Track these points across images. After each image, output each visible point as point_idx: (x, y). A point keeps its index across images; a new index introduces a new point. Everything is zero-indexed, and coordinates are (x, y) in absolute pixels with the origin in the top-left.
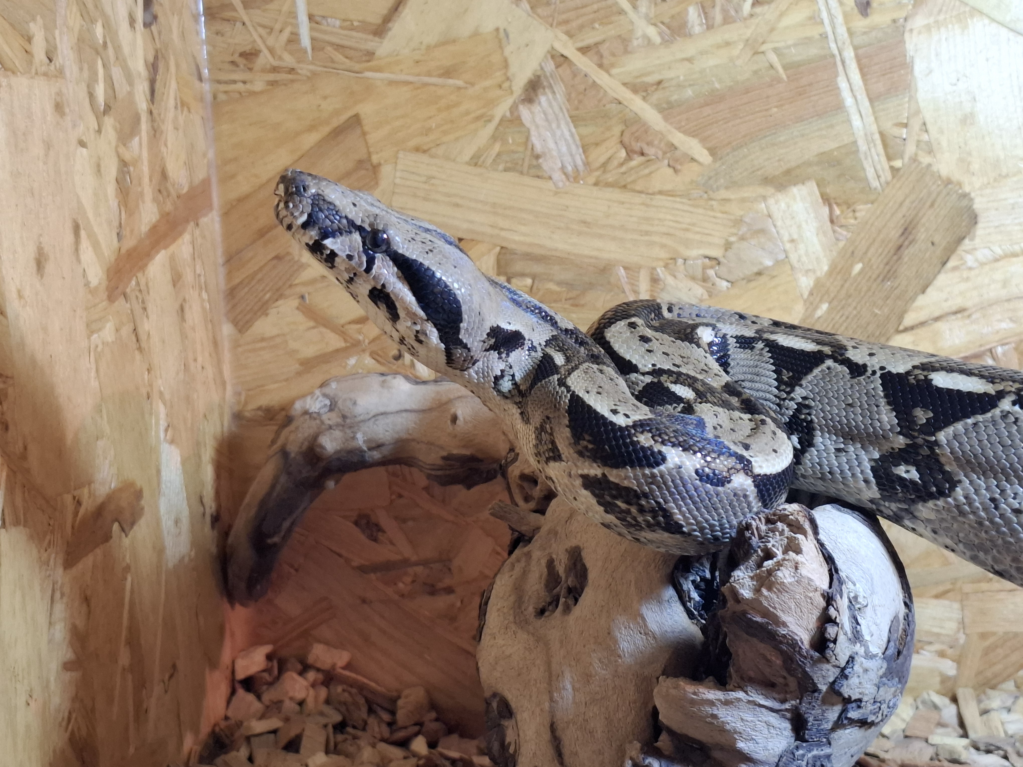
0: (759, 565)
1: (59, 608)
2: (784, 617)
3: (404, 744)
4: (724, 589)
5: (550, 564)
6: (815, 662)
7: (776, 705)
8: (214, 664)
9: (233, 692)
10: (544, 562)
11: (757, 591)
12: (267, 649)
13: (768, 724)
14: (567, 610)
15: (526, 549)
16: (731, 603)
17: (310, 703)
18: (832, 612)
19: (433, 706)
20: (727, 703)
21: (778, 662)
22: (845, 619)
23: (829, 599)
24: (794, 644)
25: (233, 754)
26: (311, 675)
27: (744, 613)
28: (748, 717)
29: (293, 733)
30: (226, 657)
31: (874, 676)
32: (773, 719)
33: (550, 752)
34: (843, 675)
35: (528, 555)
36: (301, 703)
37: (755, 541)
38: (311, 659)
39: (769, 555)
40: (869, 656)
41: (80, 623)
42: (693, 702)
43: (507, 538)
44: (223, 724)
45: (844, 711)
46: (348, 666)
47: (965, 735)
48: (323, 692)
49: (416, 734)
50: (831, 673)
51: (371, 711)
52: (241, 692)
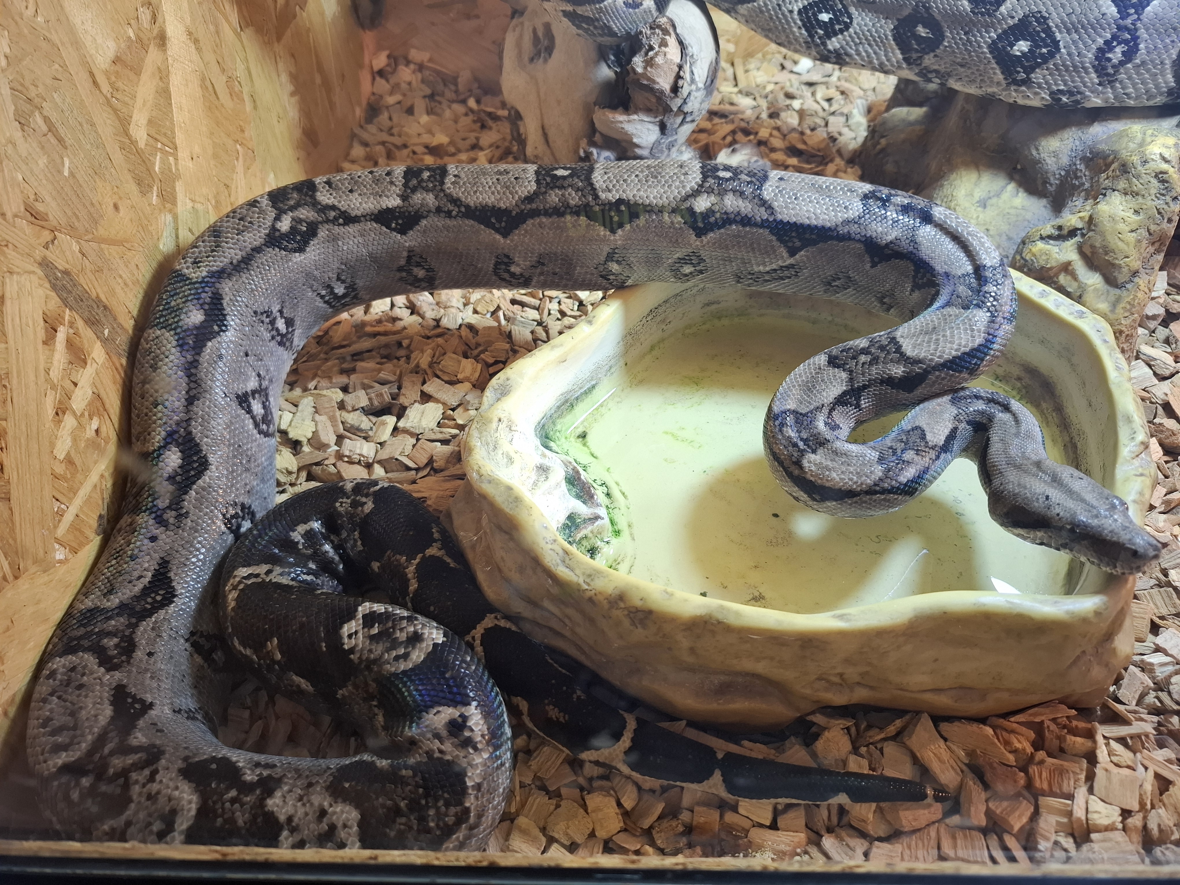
0: (646, 54)
1: (281, 65)
2: (658, 80)
3: (464, 102)
4: (629, 67)
5: (535, 31)
6: (672, 98)
7: (652, 120)
8: (360, 66)
9: (374, 79)
10: (531, 29)
11: (645, 68)
12: (386, 53)
13: (648, 129)
14: (546, 61)
15: (521, 20)
16: (632, 75)
17: (414, 83)
18: (682, 73)
19: (476, 79)
20: (629, 121)
21: (654, 100)
22: (687, 76)
23: (680, 67)
24: (662, 92)
25: (381, 117)
26: (412, 66)
27: (638, 80)
28: (639, 127)
29: (409, 104)
30: (367, 61)
31: (699, 100)
32: (651, 126)
33: (542, 140)
34: (685, 102)
35: (522, 23)
36: (410, 84)
37: (644, 40)
38: (410, 57)
39: (651, 48)
40: (698, 89)
41: (293, 70)
42: (612, 122)
43: (509, 13)
44: (373, 98)
45: (684, 118)
46: (430, 60)
47: (736, 85)
48: (419, 76)
49: (470, 96)
50: (678, 102)
51: (445, 85)
52: (378, 79)
